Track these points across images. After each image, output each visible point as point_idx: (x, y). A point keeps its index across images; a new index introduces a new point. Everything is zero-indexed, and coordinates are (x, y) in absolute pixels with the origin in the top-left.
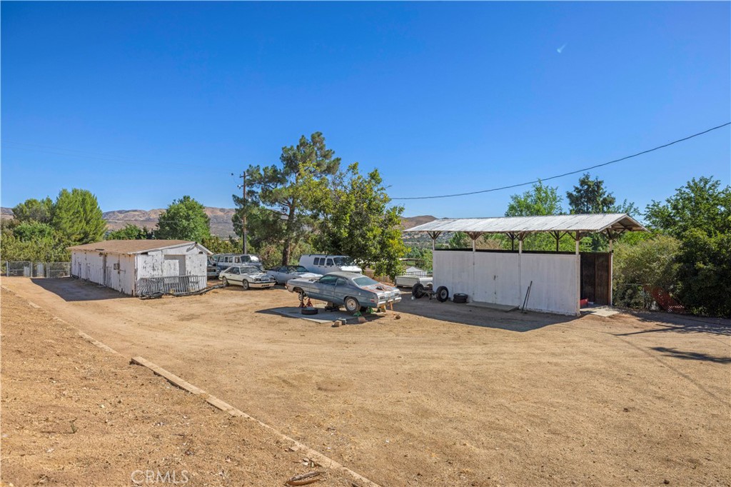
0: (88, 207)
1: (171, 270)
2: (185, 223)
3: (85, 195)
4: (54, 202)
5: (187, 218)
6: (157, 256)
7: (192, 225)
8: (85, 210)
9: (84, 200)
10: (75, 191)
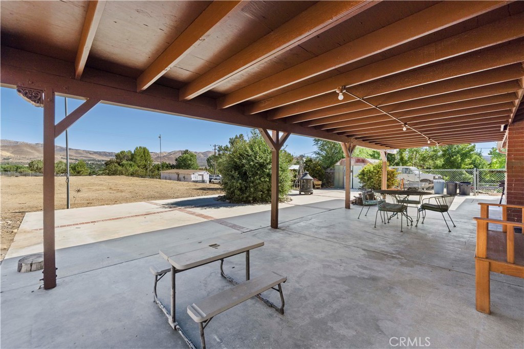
0: (146, 154)
1: (200, 178)
2: (190, 162)
3: (145, 149)
4: (133, 152)
5: (190, 160)
6: (196, 174)
7: (192, 163)
8: (145, 156)
9: (144, 151)
10: (140, 147)
